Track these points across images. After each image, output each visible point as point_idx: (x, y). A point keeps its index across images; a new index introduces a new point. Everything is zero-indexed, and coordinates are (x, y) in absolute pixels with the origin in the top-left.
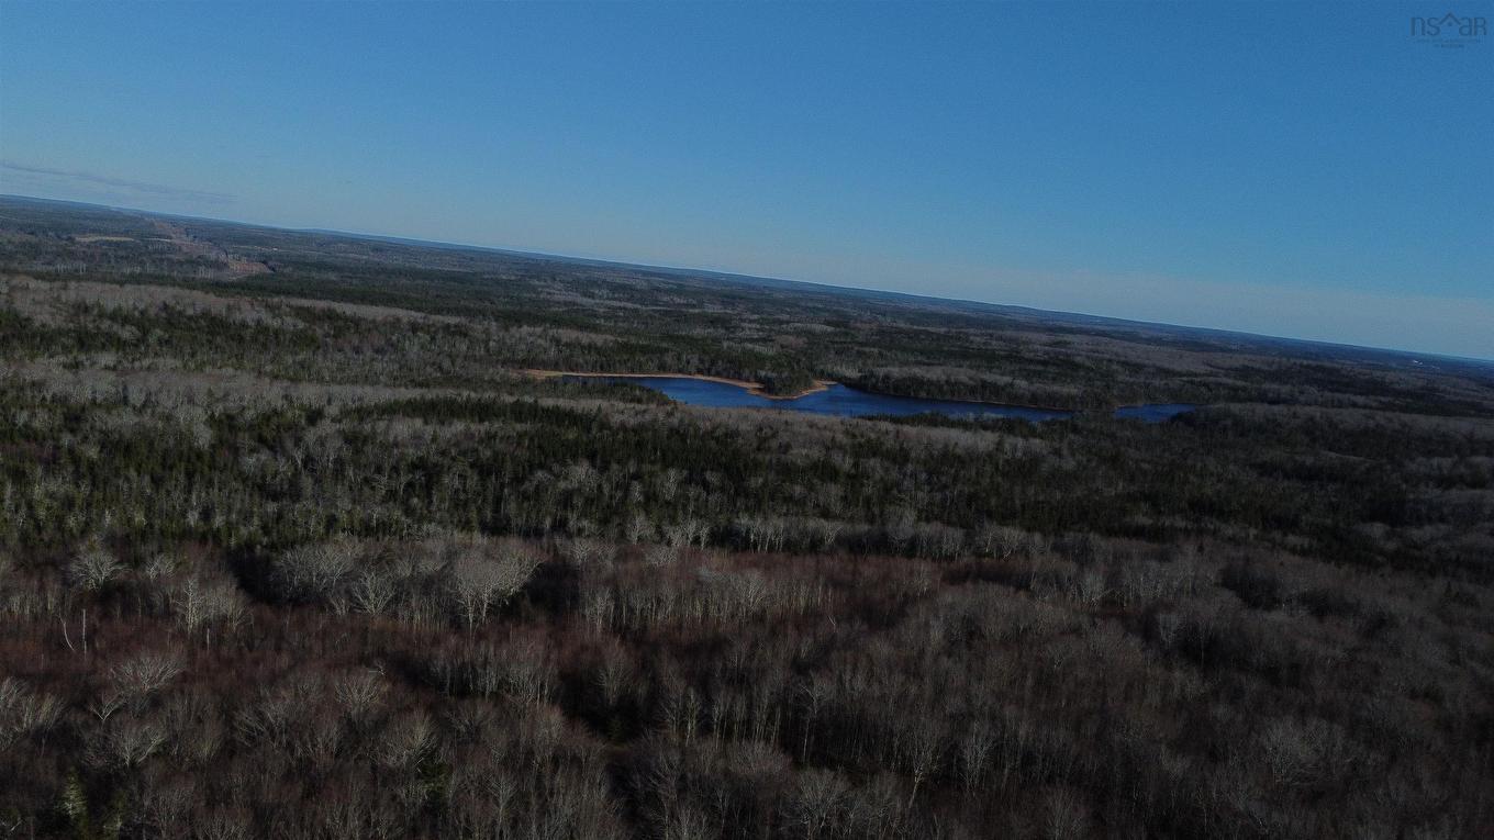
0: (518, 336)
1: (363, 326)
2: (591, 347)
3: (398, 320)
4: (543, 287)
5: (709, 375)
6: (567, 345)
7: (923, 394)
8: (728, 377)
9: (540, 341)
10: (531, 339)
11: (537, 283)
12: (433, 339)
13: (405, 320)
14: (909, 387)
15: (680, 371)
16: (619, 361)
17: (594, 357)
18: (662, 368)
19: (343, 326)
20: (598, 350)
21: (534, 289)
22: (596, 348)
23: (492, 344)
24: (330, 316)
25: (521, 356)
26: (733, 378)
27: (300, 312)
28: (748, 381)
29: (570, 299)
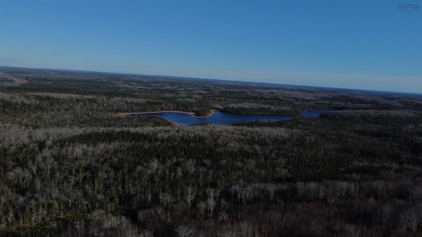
0: (113, 101)
1: (60, 101)
2: (138, 104)
3: (72, 98)
4: (116, 83)
5: (177, 110)
6: (130, 103)
7: (244, 113)
8: (183, 111)
9: (121, 103)
10: (118, 102)
11: (114, 82)
12: (85, 104)
13: (75, 98)
14: (240, 111)
15: (168, 110)
16: (148, 108)
17: (139, 107)
18: (162, 109)
19: (52, 102)
20: (141, 105)
21: (113, 84)
22: (140, 104)
23: (105, 105)
24: (48, 98)
25: (115, 108)
26: (185, 111)
27: (37, 98)
28: (190, 112)
29: (125, 86)
